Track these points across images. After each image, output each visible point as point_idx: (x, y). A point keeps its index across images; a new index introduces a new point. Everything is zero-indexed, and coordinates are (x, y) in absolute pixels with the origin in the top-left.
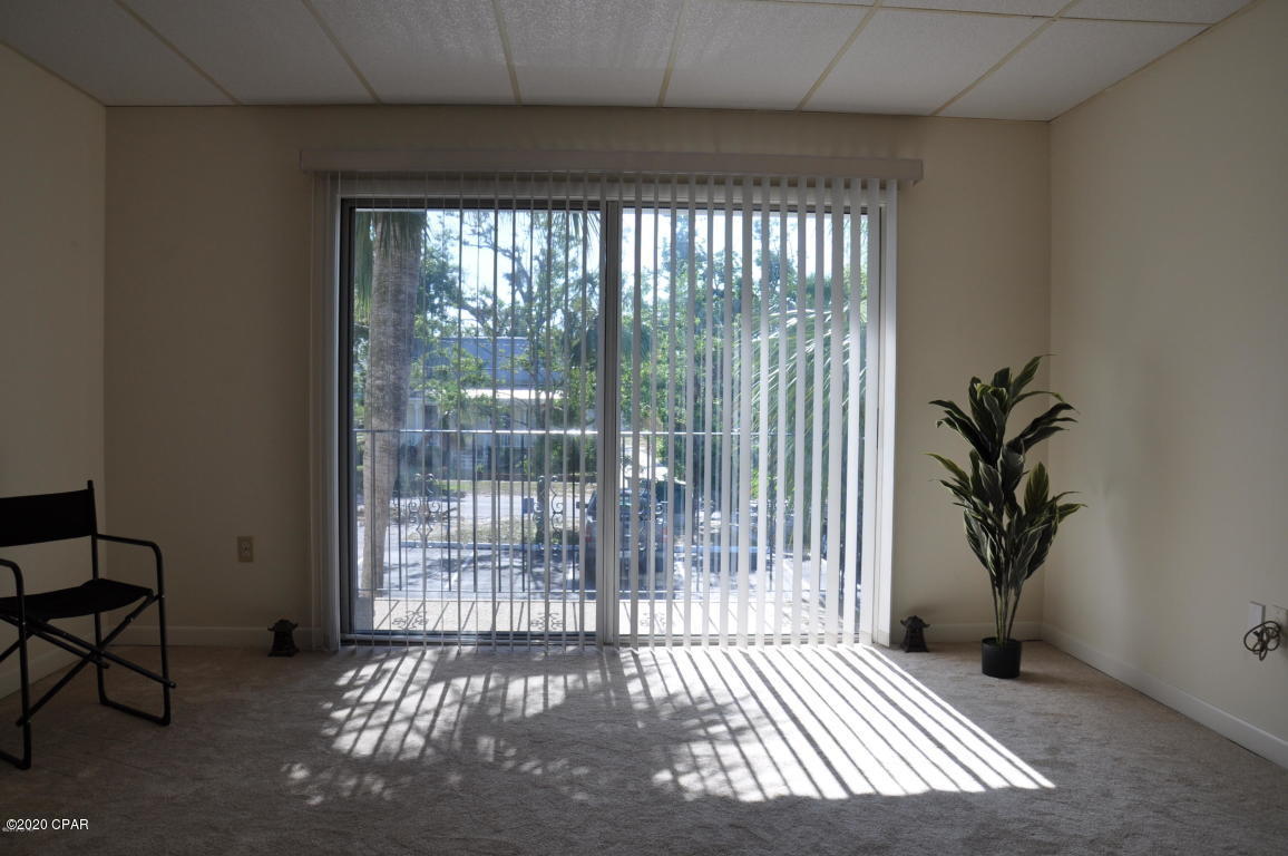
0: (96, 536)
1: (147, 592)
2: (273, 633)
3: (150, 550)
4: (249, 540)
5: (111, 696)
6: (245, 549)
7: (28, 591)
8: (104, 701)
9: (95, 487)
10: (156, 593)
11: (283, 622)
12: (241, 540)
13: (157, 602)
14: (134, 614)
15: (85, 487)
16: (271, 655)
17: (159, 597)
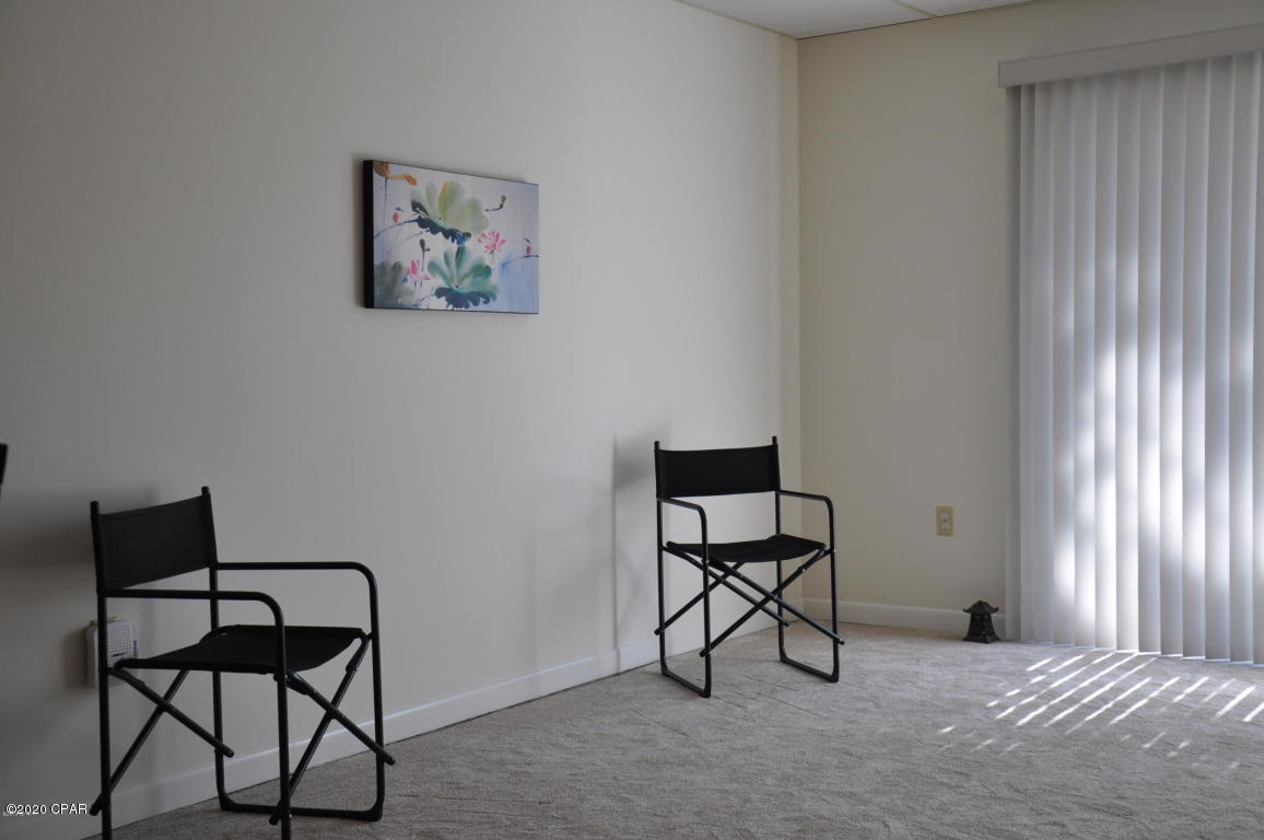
0: (779, 492)
1: (820, 546)
2: (969, 615)
3: (824, 504)
4: (949, 511)
5: (790, 656)
6: (945, 522)
7: (711, 541)
8: (784, 660)
9: (779, 442)
10: (828, 547)
11: (980, 604)
12: (940, 510)
13: (829, 556)
14: (806, 566)
15: (770, 443)
16: (966, 640)
17: (831, 552)
